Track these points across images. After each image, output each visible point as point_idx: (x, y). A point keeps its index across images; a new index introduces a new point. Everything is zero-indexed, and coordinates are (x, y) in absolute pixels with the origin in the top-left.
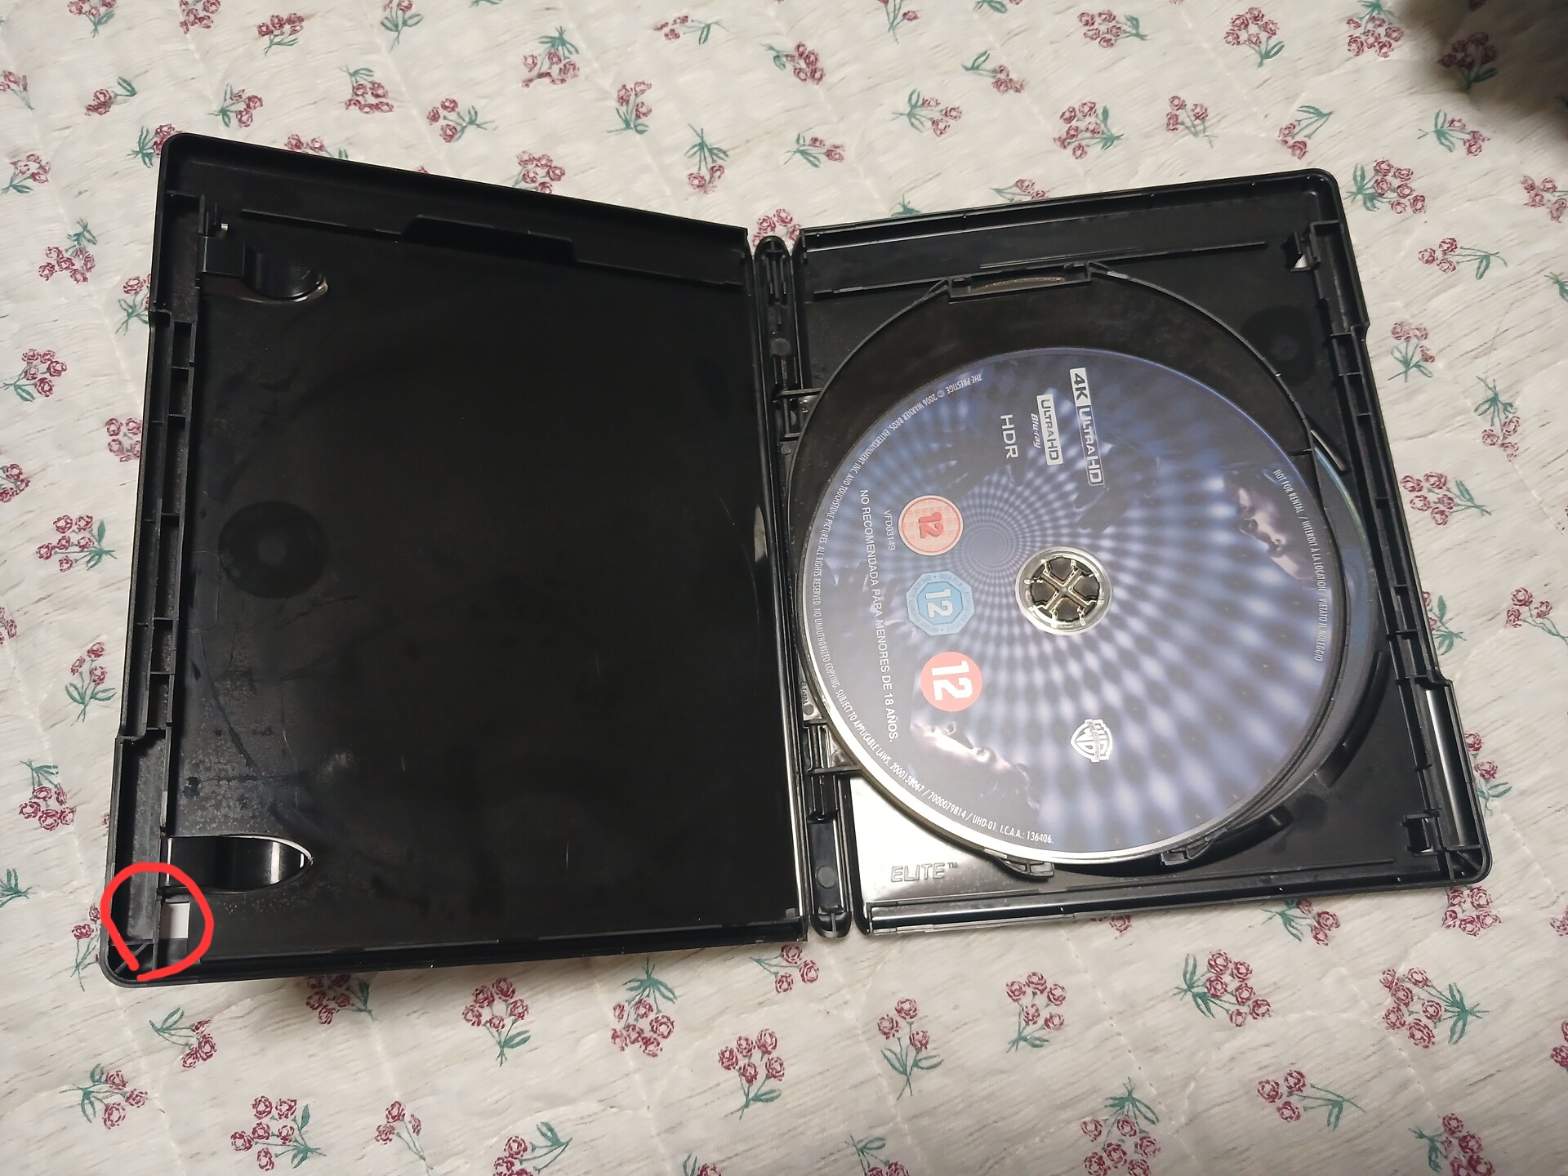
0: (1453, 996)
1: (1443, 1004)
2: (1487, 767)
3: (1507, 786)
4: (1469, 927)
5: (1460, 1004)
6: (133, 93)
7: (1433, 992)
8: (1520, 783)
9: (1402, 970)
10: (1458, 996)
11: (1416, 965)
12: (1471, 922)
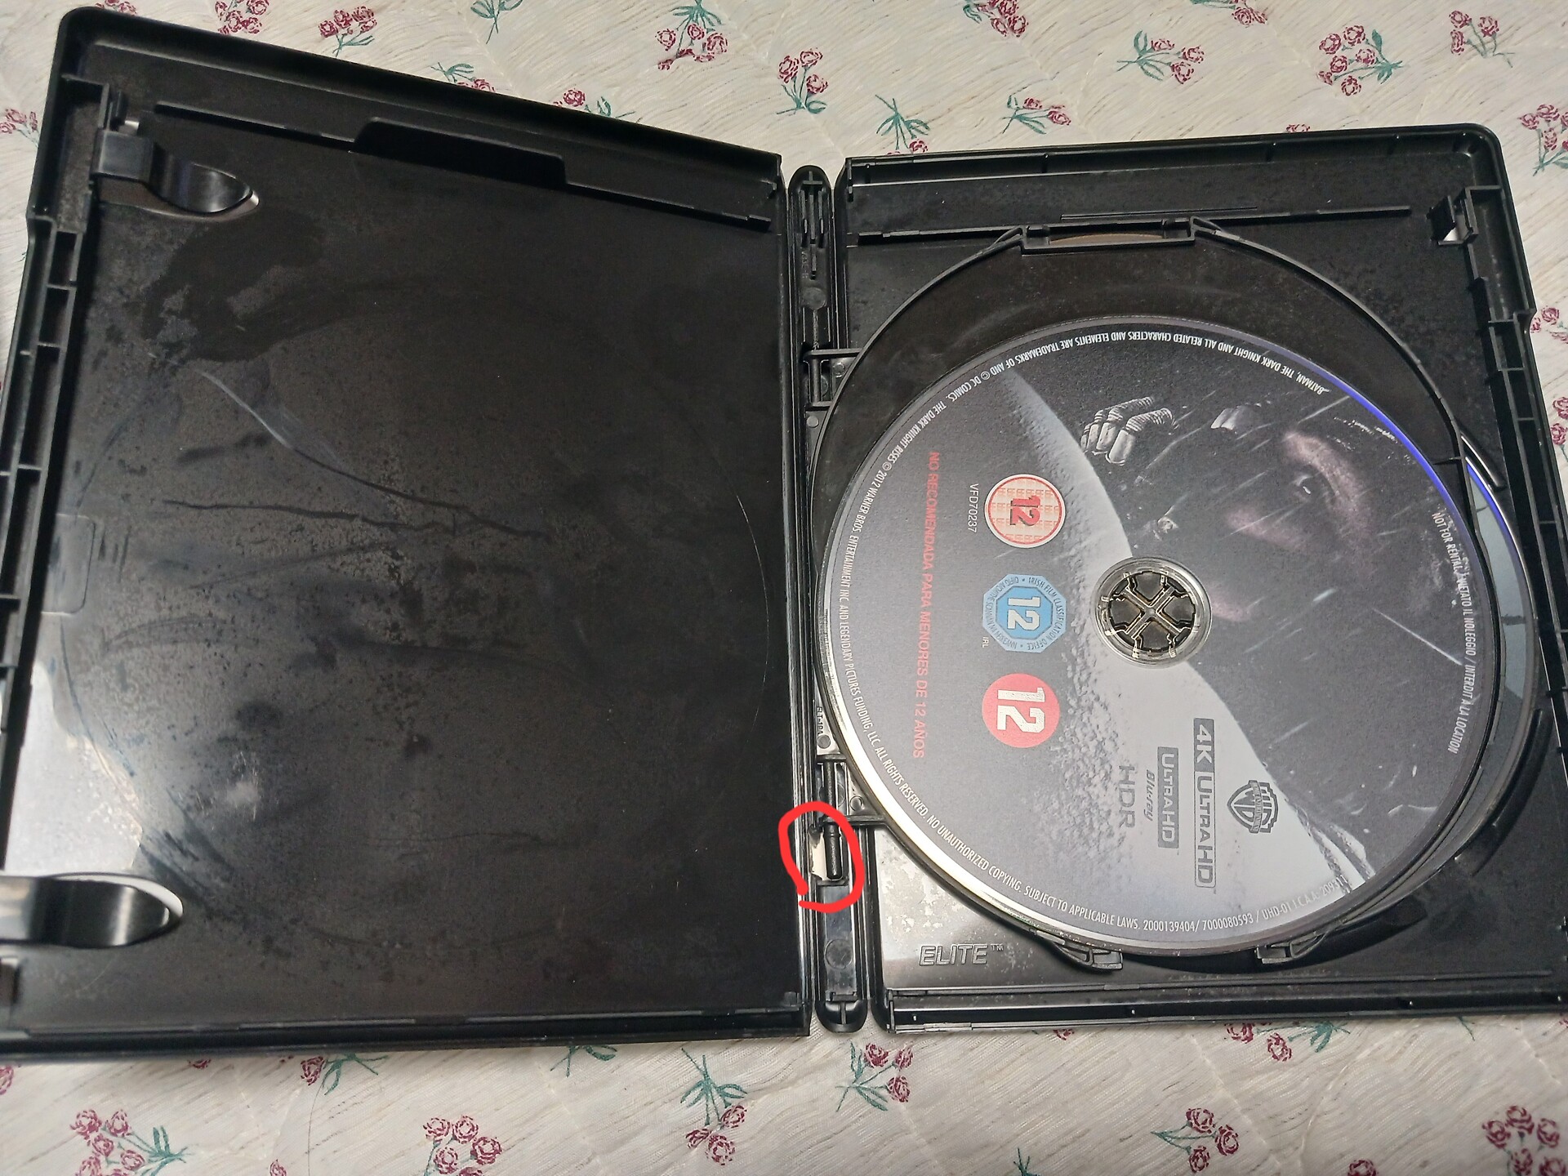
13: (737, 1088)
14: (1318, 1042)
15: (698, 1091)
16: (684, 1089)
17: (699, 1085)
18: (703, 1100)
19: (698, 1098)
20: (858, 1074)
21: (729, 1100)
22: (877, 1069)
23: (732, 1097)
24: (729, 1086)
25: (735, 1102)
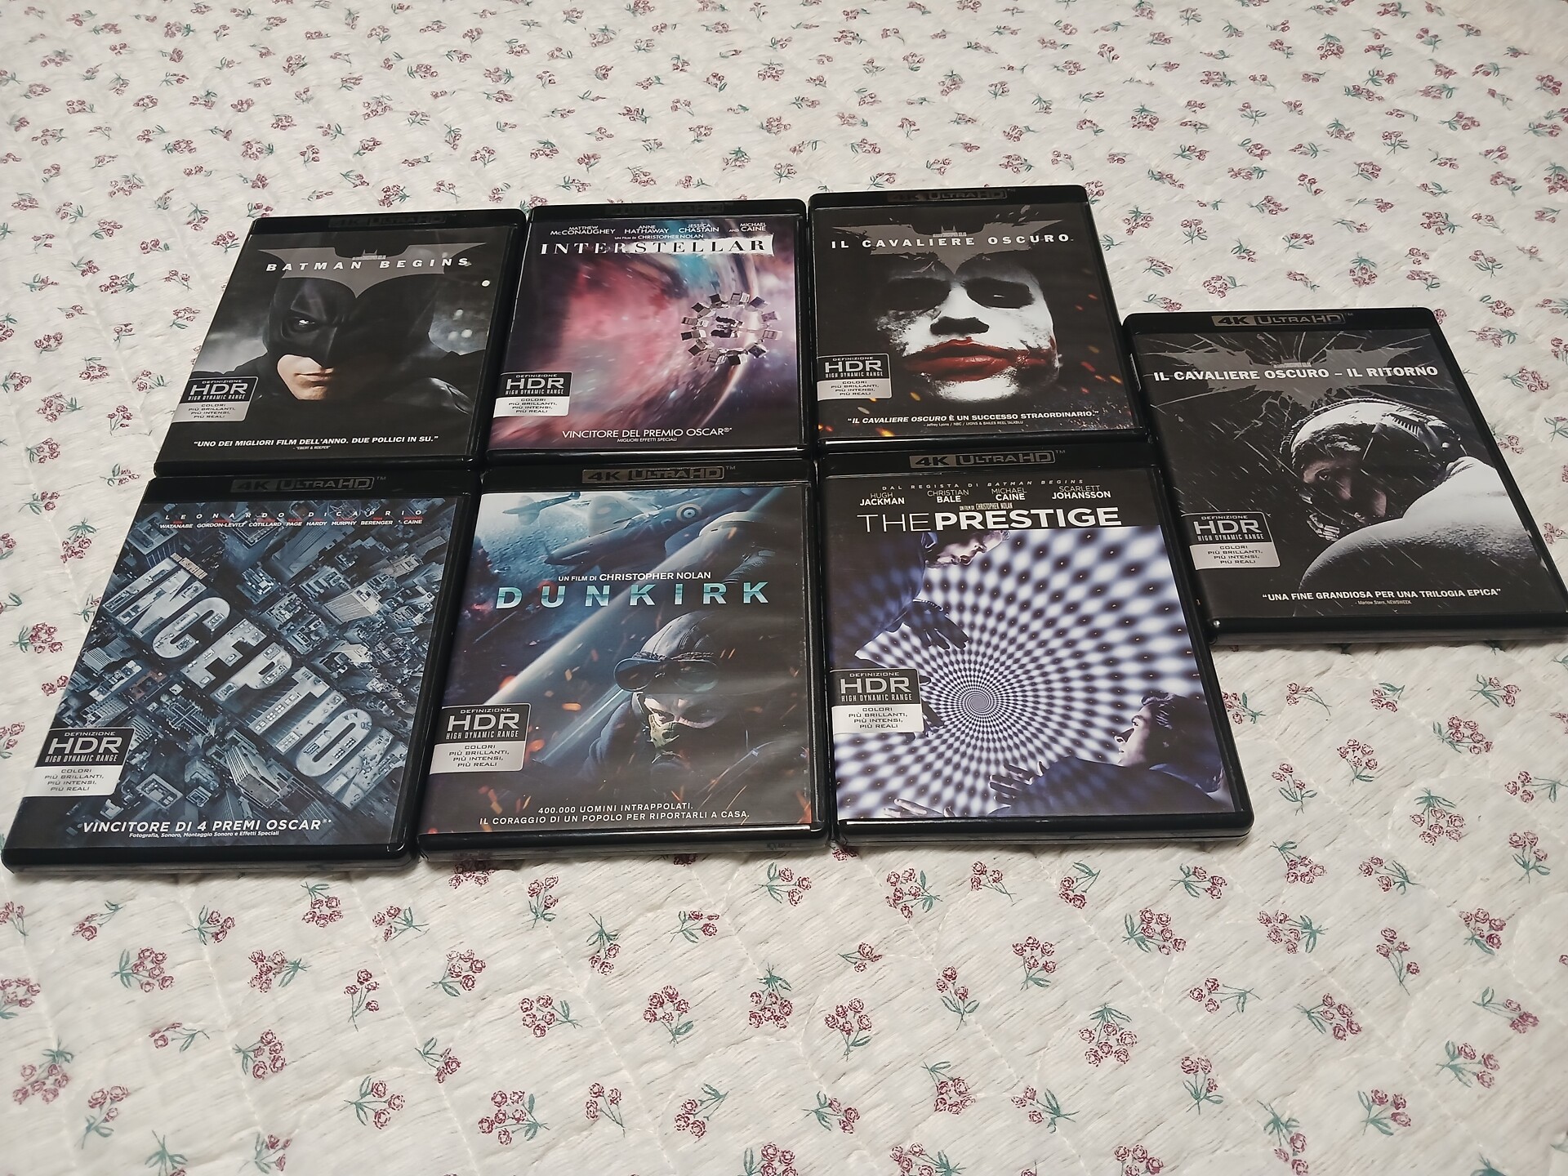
0: (941, 1160)
1: (933, 1167)
2: (962, 991)
3: (976, 1003)
4: (955, 1109)
5: (946, 1166)
6: (19, 603)
7: (927, 1158)
8: (984, 1000)
9: (907, 1147)
10: (944, 1159)
11: (915, 1141)
12: (956, 1105)
13: (181, 1156)
14: (530, 1134)
15: (157, 1157)
16: (149, 1155)
17: (157, 1154)
18: (159, 1164)
19: (155, 1164)
20: (259, 1153)
21: (176, 1165)
22: (272, 1151)
23: (179, 1163)
24: (177, 1155)
25: (180, 1167)
